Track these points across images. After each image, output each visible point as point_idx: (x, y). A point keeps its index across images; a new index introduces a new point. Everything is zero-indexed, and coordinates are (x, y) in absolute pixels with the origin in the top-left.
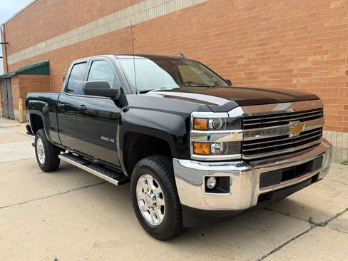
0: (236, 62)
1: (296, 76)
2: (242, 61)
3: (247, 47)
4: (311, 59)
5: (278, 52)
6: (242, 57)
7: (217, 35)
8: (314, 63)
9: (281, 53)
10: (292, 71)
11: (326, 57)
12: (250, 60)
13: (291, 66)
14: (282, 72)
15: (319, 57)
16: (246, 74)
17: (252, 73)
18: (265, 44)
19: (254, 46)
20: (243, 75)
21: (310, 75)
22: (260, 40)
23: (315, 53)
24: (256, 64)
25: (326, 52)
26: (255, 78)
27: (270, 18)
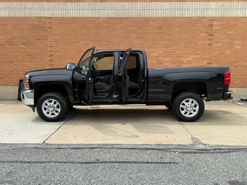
0: (150, 54)
1: (184, 63)
2: (154, 54)
3: (157, 47)
4: (192, 56)
5: (176, 52)
6: (154, 52)
7: (137, 38)
8: (194, 58)
9: (177, 53)
10: (182, 61)
11: (199, 56)
12: (159, 54)
13: (182, 59)
14: (178, 61)
15: (195, 56)
16: (156, 61)
17: (161, 61)
18: (168, 47)
19: (162, 47)
20: (155, 62)
21: (191, 63)
22: (165, 45)
23: (194, 54)
24: (163, 57)
25: (199, 54)
26: (163, 64)
27: (171, 35)
